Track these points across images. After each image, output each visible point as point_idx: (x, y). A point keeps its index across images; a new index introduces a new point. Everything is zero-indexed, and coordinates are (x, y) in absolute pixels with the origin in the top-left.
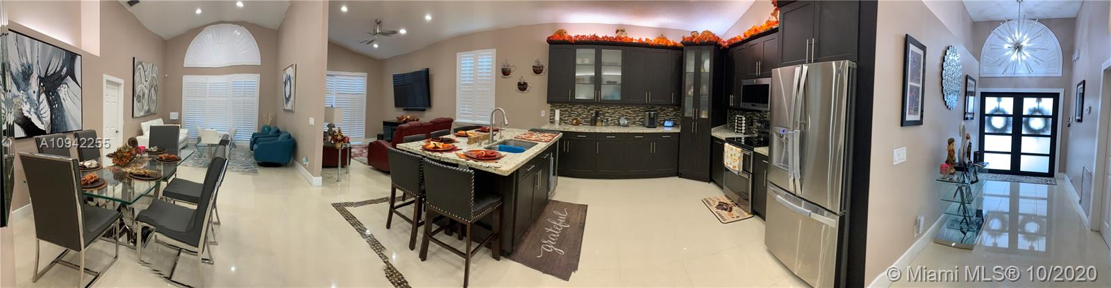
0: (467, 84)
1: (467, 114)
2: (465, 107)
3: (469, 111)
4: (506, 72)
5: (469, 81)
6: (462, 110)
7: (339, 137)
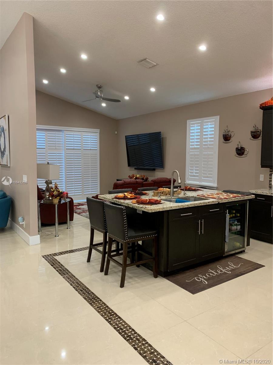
0: (195, 148)
1: (194, 176)
2: (193, 170)
3: (196, 173)
4: (226, 138)
5: (197, 145)
6: (191, 173)
7: (55, 193)
